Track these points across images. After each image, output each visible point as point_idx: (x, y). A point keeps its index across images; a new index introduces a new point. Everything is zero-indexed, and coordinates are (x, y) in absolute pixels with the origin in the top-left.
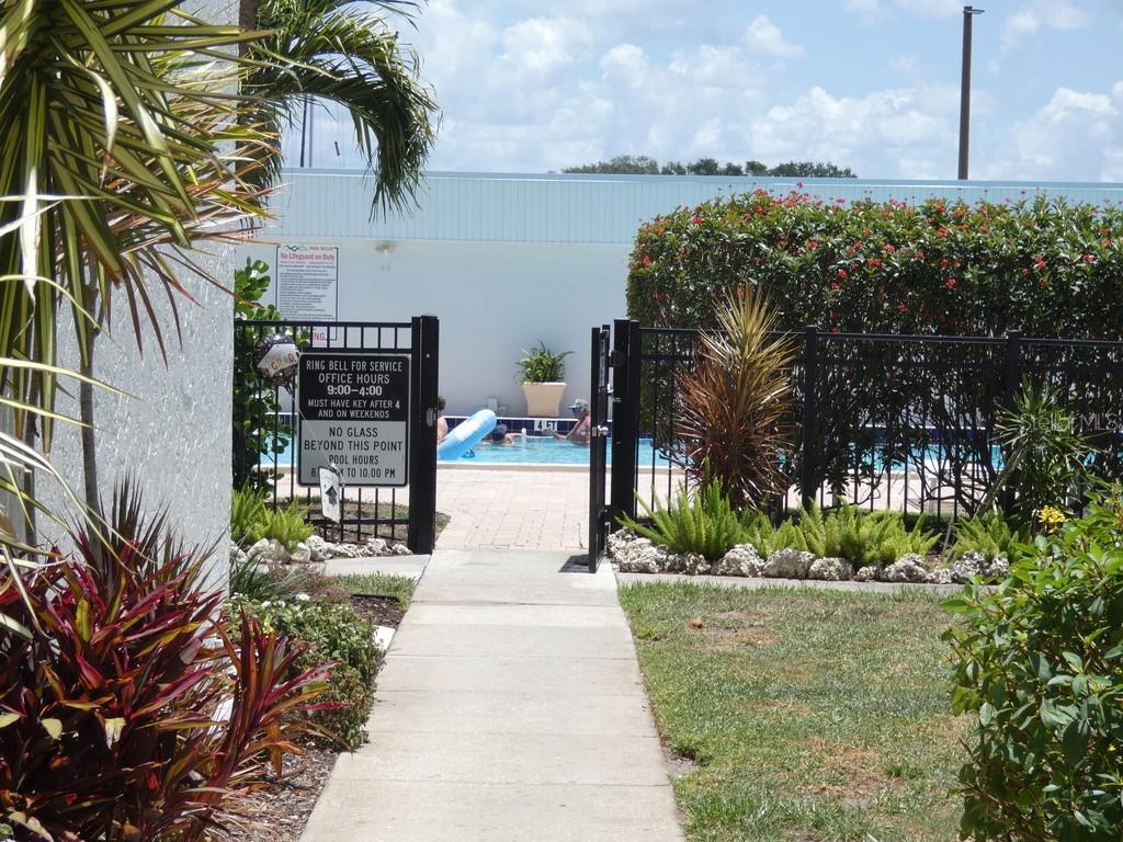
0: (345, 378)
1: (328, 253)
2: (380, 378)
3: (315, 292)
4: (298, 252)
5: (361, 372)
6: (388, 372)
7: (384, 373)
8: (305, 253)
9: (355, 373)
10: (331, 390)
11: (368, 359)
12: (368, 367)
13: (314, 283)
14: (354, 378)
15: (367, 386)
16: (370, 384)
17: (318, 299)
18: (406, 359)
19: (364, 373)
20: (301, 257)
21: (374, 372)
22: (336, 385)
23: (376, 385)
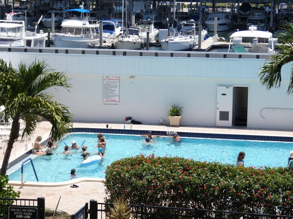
0: (21, 213)
1: (117, 78)
2: (30, 214)
3: (113, 89)
4: (109, 78)
5: (25, 212)
6: (32, 212)
7: (30, 212)
8: (110, 78)
9: (23, 212)
10: (17, 216)
11: (27, 209)
12: (27, 211)
13: (113, 87)
14: (23, 214)
15: (26, 216)
16: (27, 215)
17: (114, 91)
18: (36, 209)
19: (26, 212)
20: (109, 79)
21: (28, 212)
22: (18, 215)
23: (29, 215)
